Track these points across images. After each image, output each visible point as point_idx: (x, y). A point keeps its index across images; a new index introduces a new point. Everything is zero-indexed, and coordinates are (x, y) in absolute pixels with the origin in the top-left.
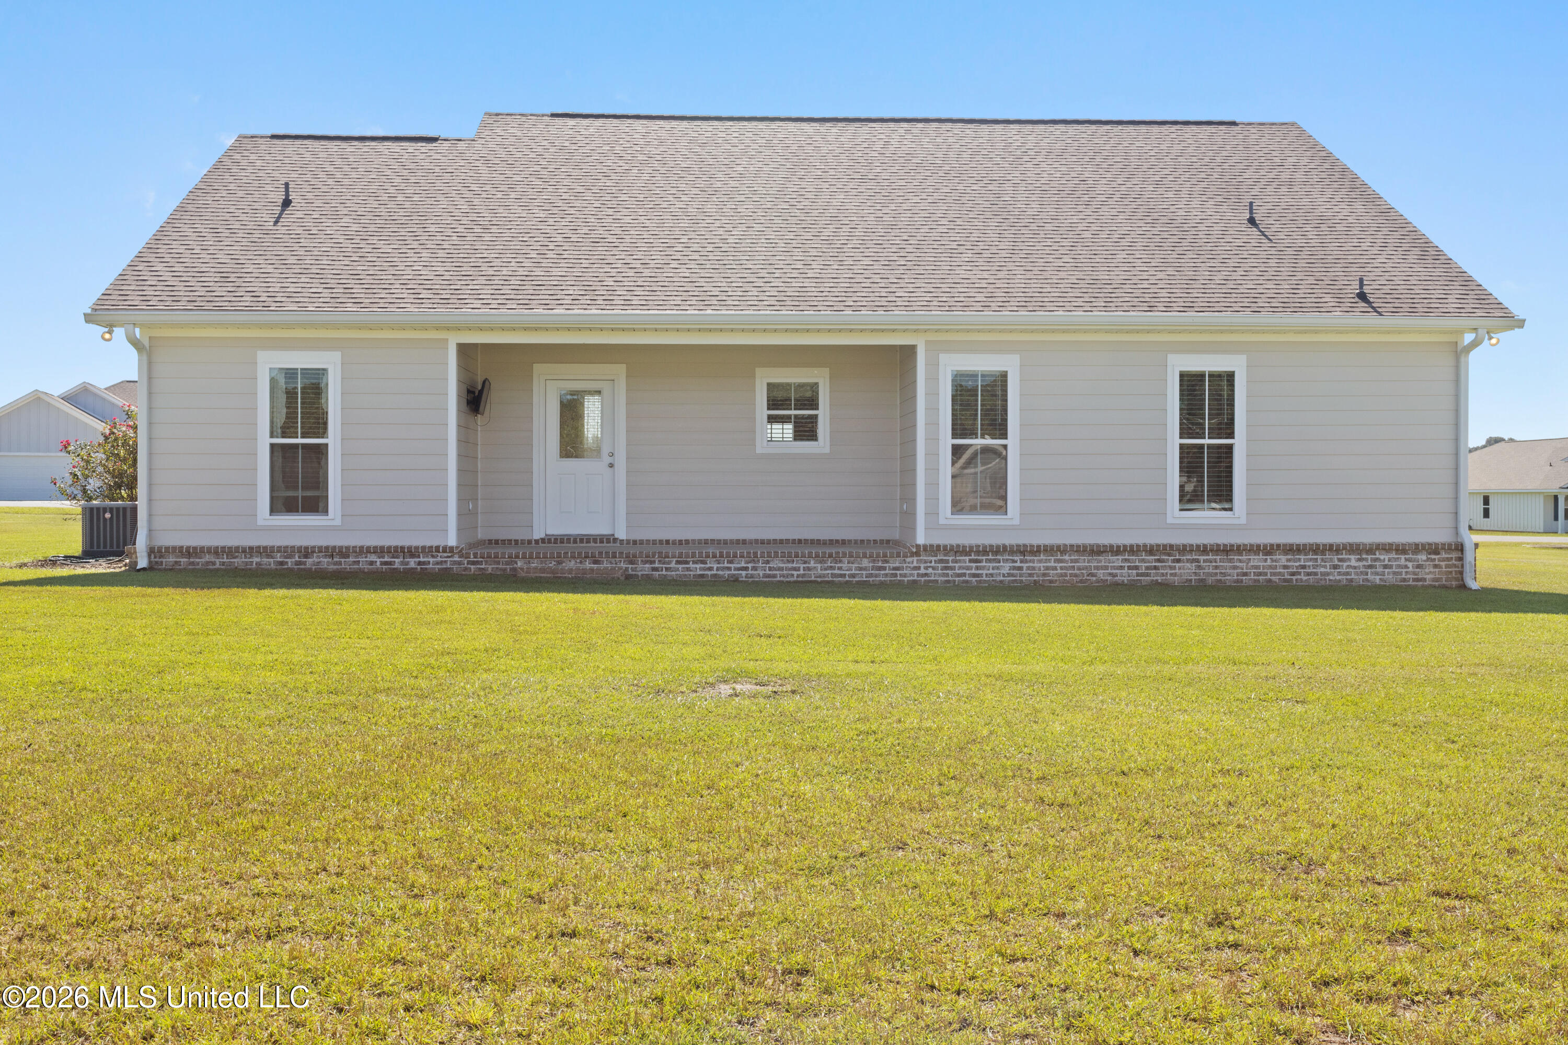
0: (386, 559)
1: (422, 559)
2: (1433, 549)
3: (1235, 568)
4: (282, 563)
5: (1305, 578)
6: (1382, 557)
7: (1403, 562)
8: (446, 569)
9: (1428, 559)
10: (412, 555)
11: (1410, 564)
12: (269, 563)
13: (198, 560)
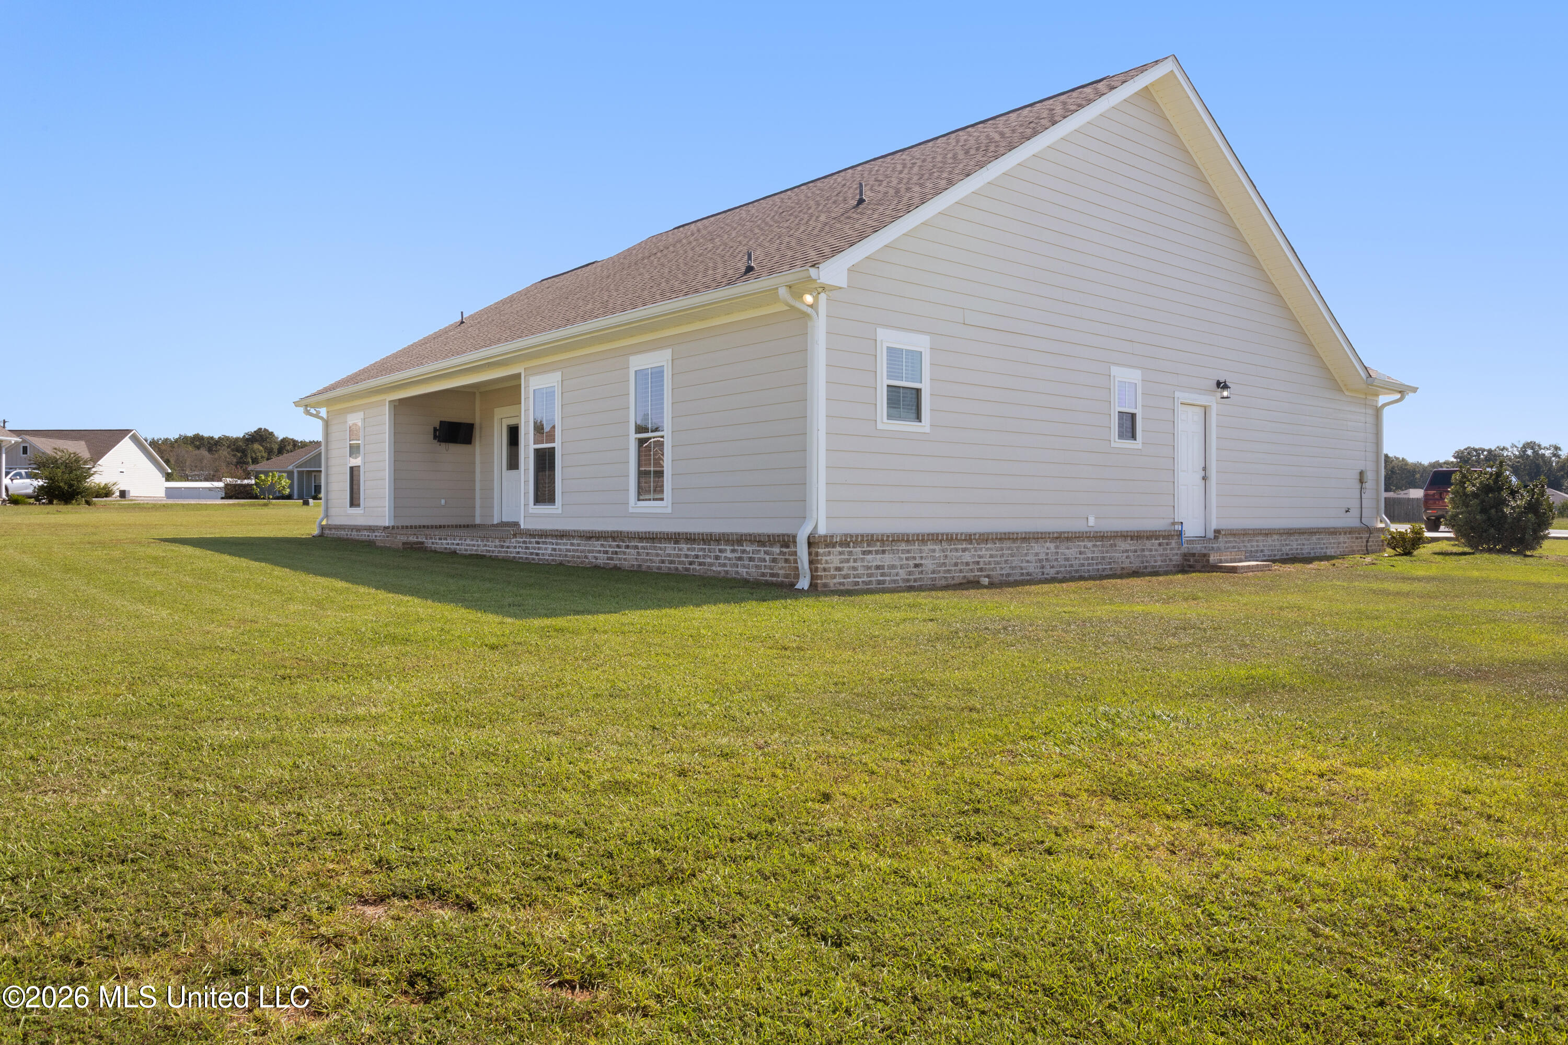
3: (657, 555)
5: (698, 568)
6: (748, 549)
7: (762, 555)
9: (782, 553)
11: (767, 558)
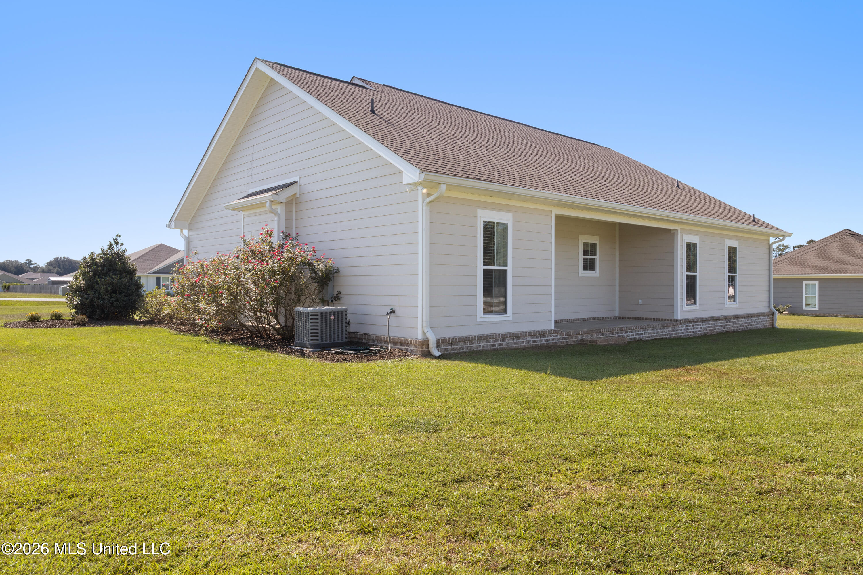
0: (534, 339)
1: (547, 338)
2: (763, 315)
4: (493, 345)
8: (555, 342)
10: (544, 336)
12: (487, 345)
13: (456, 347)
